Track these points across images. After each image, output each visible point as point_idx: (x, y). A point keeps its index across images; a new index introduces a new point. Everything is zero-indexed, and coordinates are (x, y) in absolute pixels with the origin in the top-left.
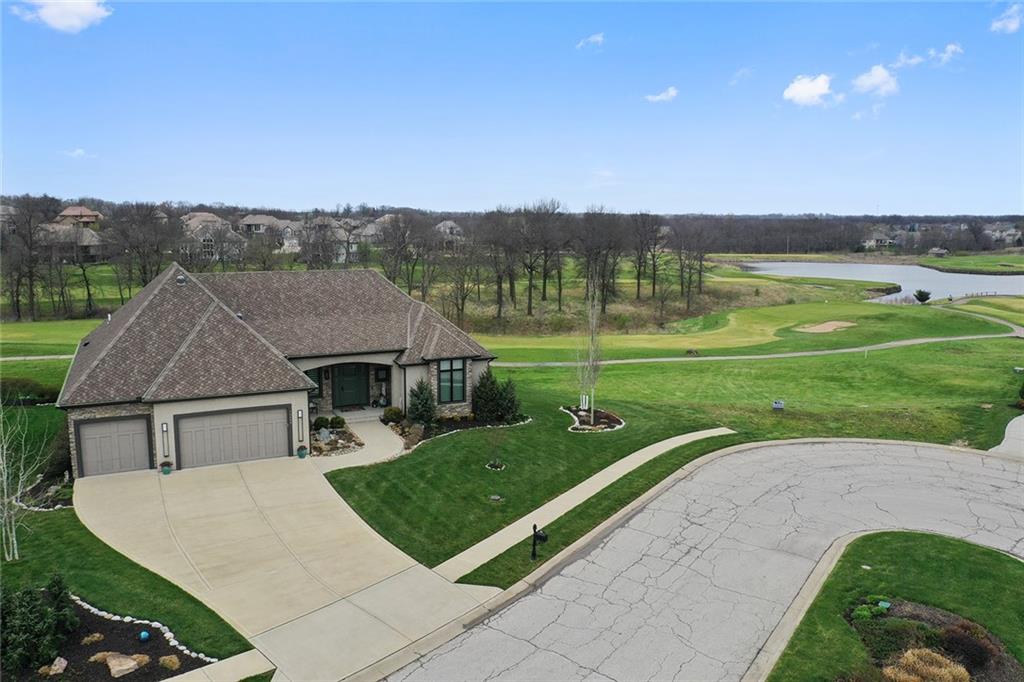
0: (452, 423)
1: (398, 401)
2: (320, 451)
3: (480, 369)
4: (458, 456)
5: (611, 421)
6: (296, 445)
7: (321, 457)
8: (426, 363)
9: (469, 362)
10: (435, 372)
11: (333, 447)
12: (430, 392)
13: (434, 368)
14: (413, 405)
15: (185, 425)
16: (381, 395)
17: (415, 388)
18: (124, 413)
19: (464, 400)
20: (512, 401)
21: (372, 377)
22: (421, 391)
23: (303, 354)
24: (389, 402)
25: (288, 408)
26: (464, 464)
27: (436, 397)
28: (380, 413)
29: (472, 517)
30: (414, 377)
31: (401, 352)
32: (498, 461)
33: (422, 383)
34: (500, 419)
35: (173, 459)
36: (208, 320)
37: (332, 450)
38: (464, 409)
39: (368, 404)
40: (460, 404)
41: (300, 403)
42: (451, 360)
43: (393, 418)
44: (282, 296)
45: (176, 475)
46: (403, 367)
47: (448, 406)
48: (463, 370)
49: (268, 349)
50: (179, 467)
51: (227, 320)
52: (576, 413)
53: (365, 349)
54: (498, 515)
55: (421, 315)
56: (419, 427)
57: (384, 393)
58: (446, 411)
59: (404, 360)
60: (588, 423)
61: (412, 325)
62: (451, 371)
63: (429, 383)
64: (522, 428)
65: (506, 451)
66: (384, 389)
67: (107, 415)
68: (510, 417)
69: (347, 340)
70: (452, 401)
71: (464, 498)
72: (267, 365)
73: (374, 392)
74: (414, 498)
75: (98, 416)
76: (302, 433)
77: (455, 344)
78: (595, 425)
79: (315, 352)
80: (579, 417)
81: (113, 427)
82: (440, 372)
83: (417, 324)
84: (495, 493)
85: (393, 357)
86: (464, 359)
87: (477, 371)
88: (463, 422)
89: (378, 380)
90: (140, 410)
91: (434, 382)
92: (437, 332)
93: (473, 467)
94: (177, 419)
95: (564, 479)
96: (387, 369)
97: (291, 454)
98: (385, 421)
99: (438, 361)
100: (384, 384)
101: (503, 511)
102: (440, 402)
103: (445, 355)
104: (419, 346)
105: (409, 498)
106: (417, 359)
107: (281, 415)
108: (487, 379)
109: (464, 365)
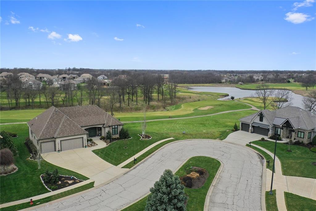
0: (115, 139)
1: (103, 135)
2: (89, 146)
3: (121, 127)
4: (118, 146)
5: (149, 137)
6: (84, 145)
7: (89, 148)
8: (109, 127)
9: (118, 126)
11: (92, 146)
12: (111, 133)
13: (111, 127)
14: (107, 136)
15: (62, 142)
17: (107, 132)
18: (50, 140)
19: (118, 134)
20: (128, 134)
21: (97, 130)
22: (109, 132)
23: (83, 126)
24: (101, 135)
26: (119, 147)
28: (100, 137)
30: (107, 130)
31: (104, 124)
32: (126, 147)
34: (125, 138)
35: (60, 149)
36: (64, 120)
38: (118, 136)
39: (96, 136)
41: (85, 137)
42: (115, 126)
43: (103, 139)
44: (76, 112)
46: (105, 128)
48: (117, 128)
49: (78, 126)
50: (61, 151)
51: (68, 119)
52: (141, 136)
53: (96, 124)
55: (107, 116)
56: (109, 140)
58: (114, 137)
59: (105, 126)
60: (144, 138)
61: (106, 118)
62: (115, 128)
63: (110, 131)
64: (130, 140)
66: (100, 132)
67: (47, 141)
68: (128, 137)
69: (92, 122)
70: (115, 134)
72: (78, 129)
73: (98, 133)
74: (111, 154)
76: (85, 143)
77: (116, 122)
78: (145, 138)
79: (86, 125)
80: (142, 136)
81: (48, 143)
82: (113, 128)
83: (107, 118)
84: (126, 153)
85: (102, 125)
86: (117, 125)
87: (120, 128)
88: (118, 139)
90: (53, 140)
92: (112, 120)
93: (121, 148)
95: (139, 150)
96: (101, 128)
97: (83, 147)
98: (101, 139)
99: (112, 126)
100: (100, 131)
102: (113, 135)
103: (113, 125)
104: (108, 123)
105: (110, 154)
106: (107, 126)
107: (81, 139)
108: (122, 129)
109: (118, 127)
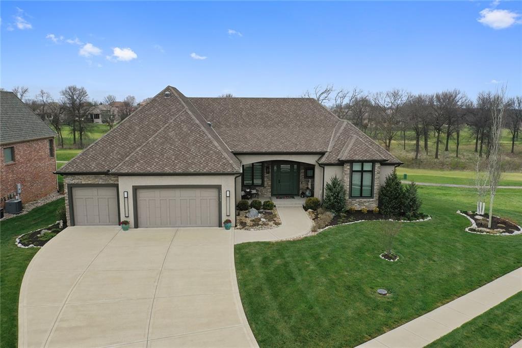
0: (359, 214)
1: (318, 194)
2: (243, 225)
3: (388, 171)
4: (357, 242)
5: (509, 227)
6: (224, 219)
7: (243, 231)
8: (341, 163)
9: (377, 165)
10: (348, 172)
11: (256, 223)
12: (342, 188)
13: (347, 167)
14: (328, 196)
15: (141, 194)
16: (308, 188)
17: (330, 183)
18: (101, 182)
19: (371, 196)
20: (414, 200)
21: (302, 175)
22: (335, 188)
23: (245, 151)
24: (312, 195)
25: (219, 188)
26: (360, 250)
27: (348, 192)
28: (302, 202)
29: (350, 313)
30: (330, 174)
31: (322, 154)
32: (392, 252)
33: (335, 179)
34: (402, 215)
35: (131, 220)
36: (175, 120)
37: (254, 225)
38: (372, 204)
39: (298, 195)
40: (368, 200)
41: (229, 185)
42: (362, 162)
43: (312, 206)
45: (133, 232)
46: (323, 166)
47: (358, 200)
48: (372, 172)
49: (211, 142)
50: (136, 226)
51: (189, 120)
52: (473, 216)
54: (381, 314)
55: (342, 128)
56: (330, 215)
57: (310, 187)
58: (356, 205)
59: (323, 160)
60: (486, 227)
61: (335, 136)
62: (362, 171)
63: (342, 180)
64: (421, 225)
65: (402, 243)
66: (310, 184)
67: (89, 182)
68: (410, 214)
70: (361, 196)
71: (349, 288)
72: (207, 153)
73: (302, 186)
74: (299, 279)
75: (83, 182)
76: (229, 209)
77: (367, 150)
78: (492, 228)
80: (476, 220)
81: (93, 192)
82: (352, 171)
83: (338, 135)
84: (382, 286)
85: (316, 158)
86: (374, 162)
87: (383, 174)
88: (370, 215)
89: (306, 177)
90: (111, 180)
91: (347, 180)
92: (353, 141)
93: (368, 255)
94: (136, 189)
95: (461, 280)
96: (311, 168)
97: (220, 226)
98: (306, 208)
99: (351, 162)
100: (310, 180)
101: (388, 310)
102: (351, 196)
103: (357, 158)
104: (337, 150)
105: (293, 279)
106: (333, 160)
107: (213, 193)
108: (393, 181)
109: (373, 167)
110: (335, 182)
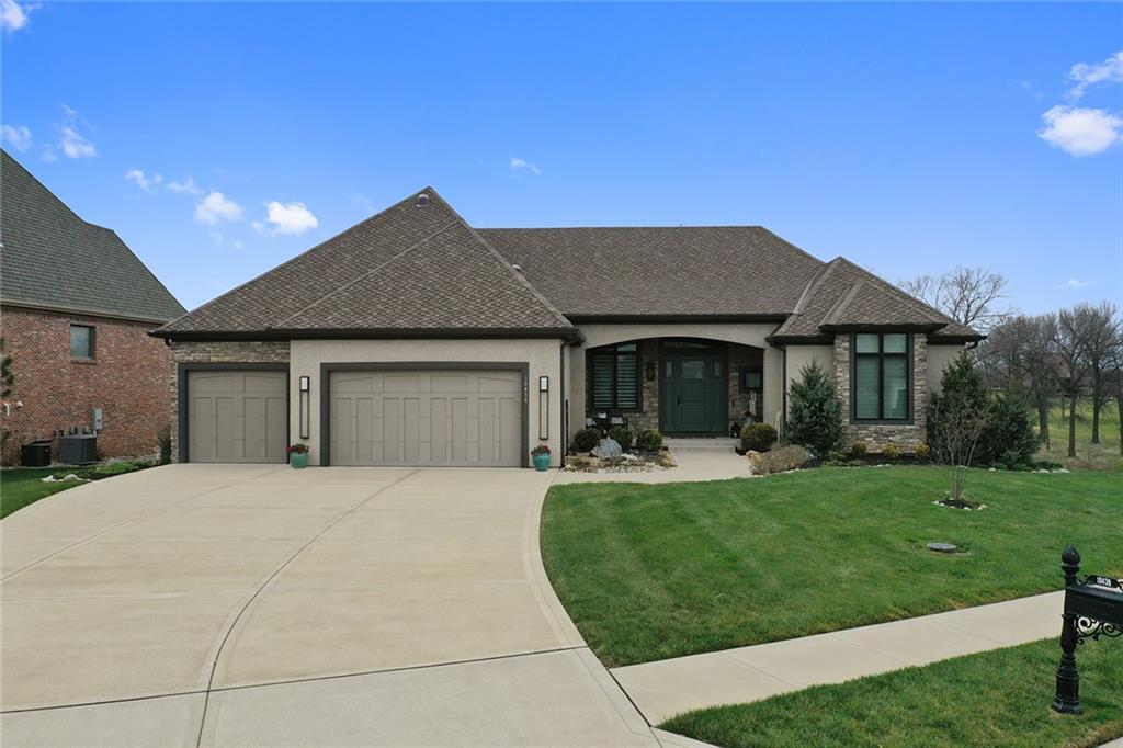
1: (773, 417)
4: (869, 486)
9: (919, 340)
10: (846, 356)
15: (343, 386)
16: (748, 414)
17: (800, 380)
19: (908, 418)
21: (734, 383)
25: (521, 369)
26: (876, 495)
27: (846, 408)
29: (846, 572)
30: (801, 363)
32: (971, 500)
33: (813, 370)
35: (314, 445)
36: (433, 239)
38: (908, 438)
39: (724, 433)
40: (901, 427)
43: (756, 444)
45: (317, 475)
46: (781, 347)
47: (872, 428)
48: (906, 357)
50: (326, 461)
51: (464, 238)
54: (939, 578)
56: (800, 452)
57: (753, 410)
58: (870, 439)
62: (881, 357)
63: (831, 375)
65: (995, 489)
66: (753, 402)
67: (227, 359)
70: (881, 417)
71: (844, 537)
73: (735, 410)
75: (214, 359)
76: (548, 426)
77: (891, 306)
81: (239, 383)
82: (857, 357)
83: (819, 283)
84: (942, 539)
85: (766, 333)
86: (909, 334)
87: (937, 363)
88: (906, 459)
89: (745, 389)
90: (272, 354)
91: (843, 377)
93: (898, 500)
94: (328, 371)
96: (757, 354)
97: (524, 464)
98: (741, 451)
99: (852, 330)
102: (855, 419)
103: (867, 320)
110: (812, 378)
